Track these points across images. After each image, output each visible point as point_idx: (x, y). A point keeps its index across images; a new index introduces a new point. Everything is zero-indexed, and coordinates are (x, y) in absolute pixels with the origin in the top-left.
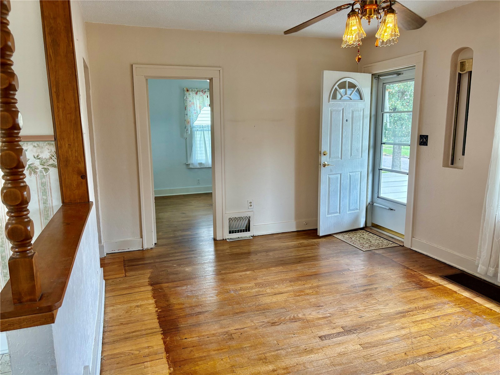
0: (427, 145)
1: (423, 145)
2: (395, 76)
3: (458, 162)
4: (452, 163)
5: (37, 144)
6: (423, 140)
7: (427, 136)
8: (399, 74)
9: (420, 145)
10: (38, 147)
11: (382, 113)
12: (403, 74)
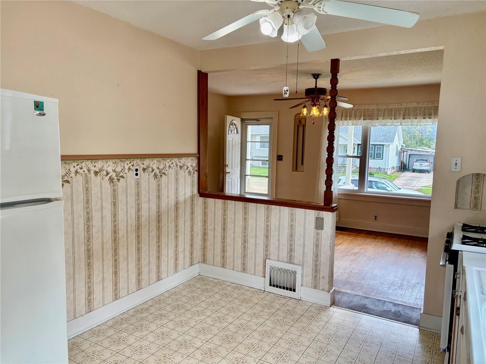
0: (282, 160)
1: (280, 160)
2: (256, 121)
3: (299, 169)
4: (296, 169)
5: (115, 161)
6: (280, 158)
7: (282, 156)
8: (258, 121)
9: (278, 160)
10: (115, 163)
11: (246, 142)
12: (260, 121)
